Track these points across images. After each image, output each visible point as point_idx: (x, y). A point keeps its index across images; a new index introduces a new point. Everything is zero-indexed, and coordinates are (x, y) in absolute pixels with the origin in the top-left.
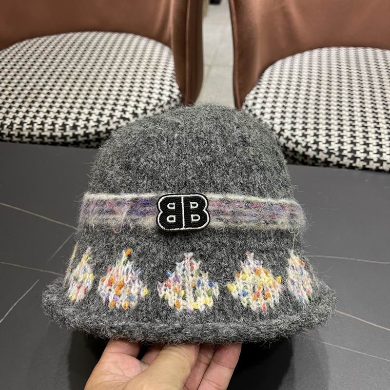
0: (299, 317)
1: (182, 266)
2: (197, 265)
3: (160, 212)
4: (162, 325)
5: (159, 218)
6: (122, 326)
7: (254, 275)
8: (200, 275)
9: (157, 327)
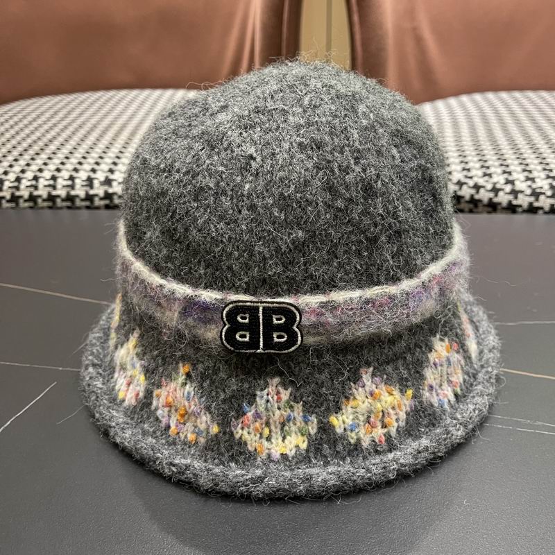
0: (428, 441)
1: (265, 397)
2: (285, 395)
3: (225, 325)
4: (238, 472)
5: (223, 334)
6: (186, 465)
7: (370, 401)
8: (291, 407)
9: (231, 475)
